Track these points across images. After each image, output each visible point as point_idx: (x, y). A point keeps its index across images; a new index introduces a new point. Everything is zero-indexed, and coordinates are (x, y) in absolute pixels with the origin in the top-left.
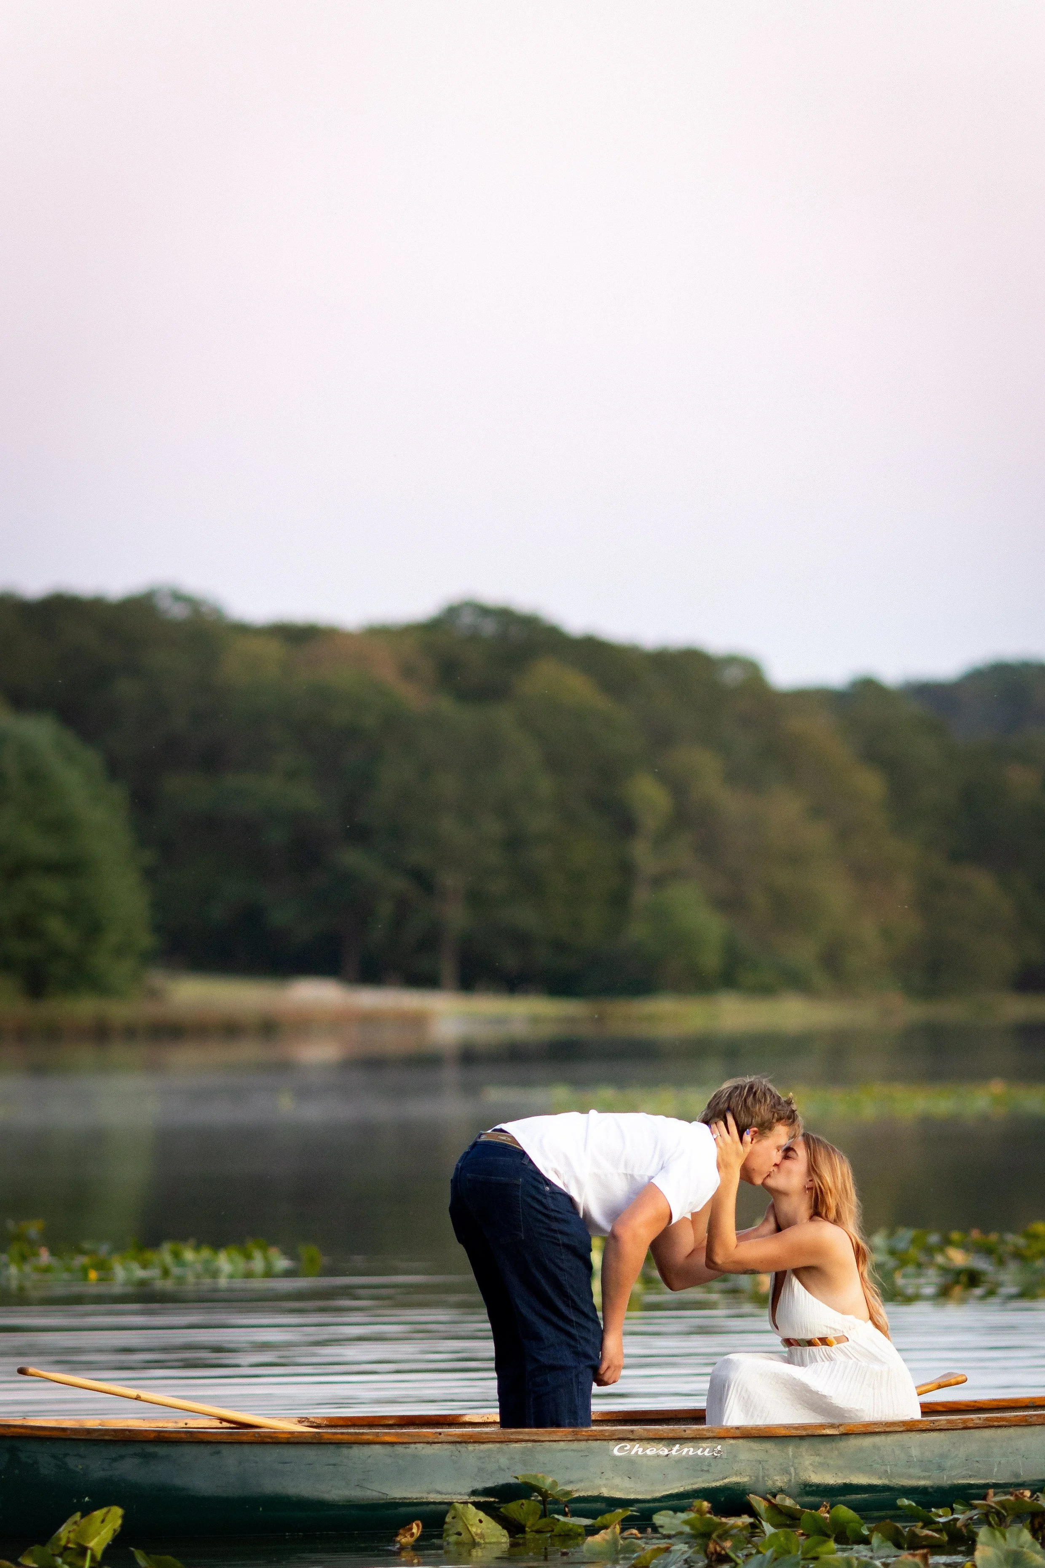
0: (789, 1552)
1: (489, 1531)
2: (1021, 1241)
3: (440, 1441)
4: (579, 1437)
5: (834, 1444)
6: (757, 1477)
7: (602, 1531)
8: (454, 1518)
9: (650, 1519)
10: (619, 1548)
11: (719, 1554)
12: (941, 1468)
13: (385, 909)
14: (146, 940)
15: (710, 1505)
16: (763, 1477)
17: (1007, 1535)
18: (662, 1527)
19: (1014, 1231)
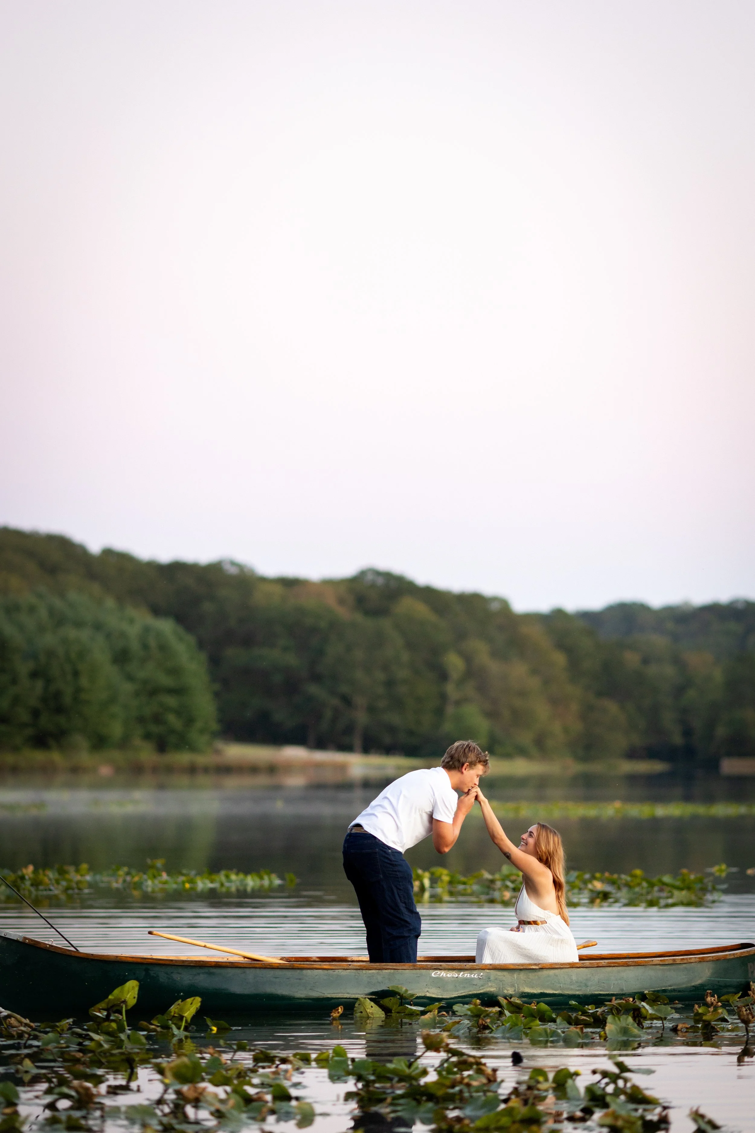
0: (517, 1025)
1: (375, 1011)
2: (629, 878)
3: (350, 968)
4: (416, 968)
5: (536, 973)
6: (500, 988)
7: (428, 1013)
8: (359, 1005)
9: (452, 1008)
10: (436, 1022)
11: (484, 1025)
12: (586, 986)
13: (328, 714)
14: (215, 726)
15: (480, 1002)
16: (502, 988)
17: (621, 1019)
18: (457, 1011)
19: (625, 874)
